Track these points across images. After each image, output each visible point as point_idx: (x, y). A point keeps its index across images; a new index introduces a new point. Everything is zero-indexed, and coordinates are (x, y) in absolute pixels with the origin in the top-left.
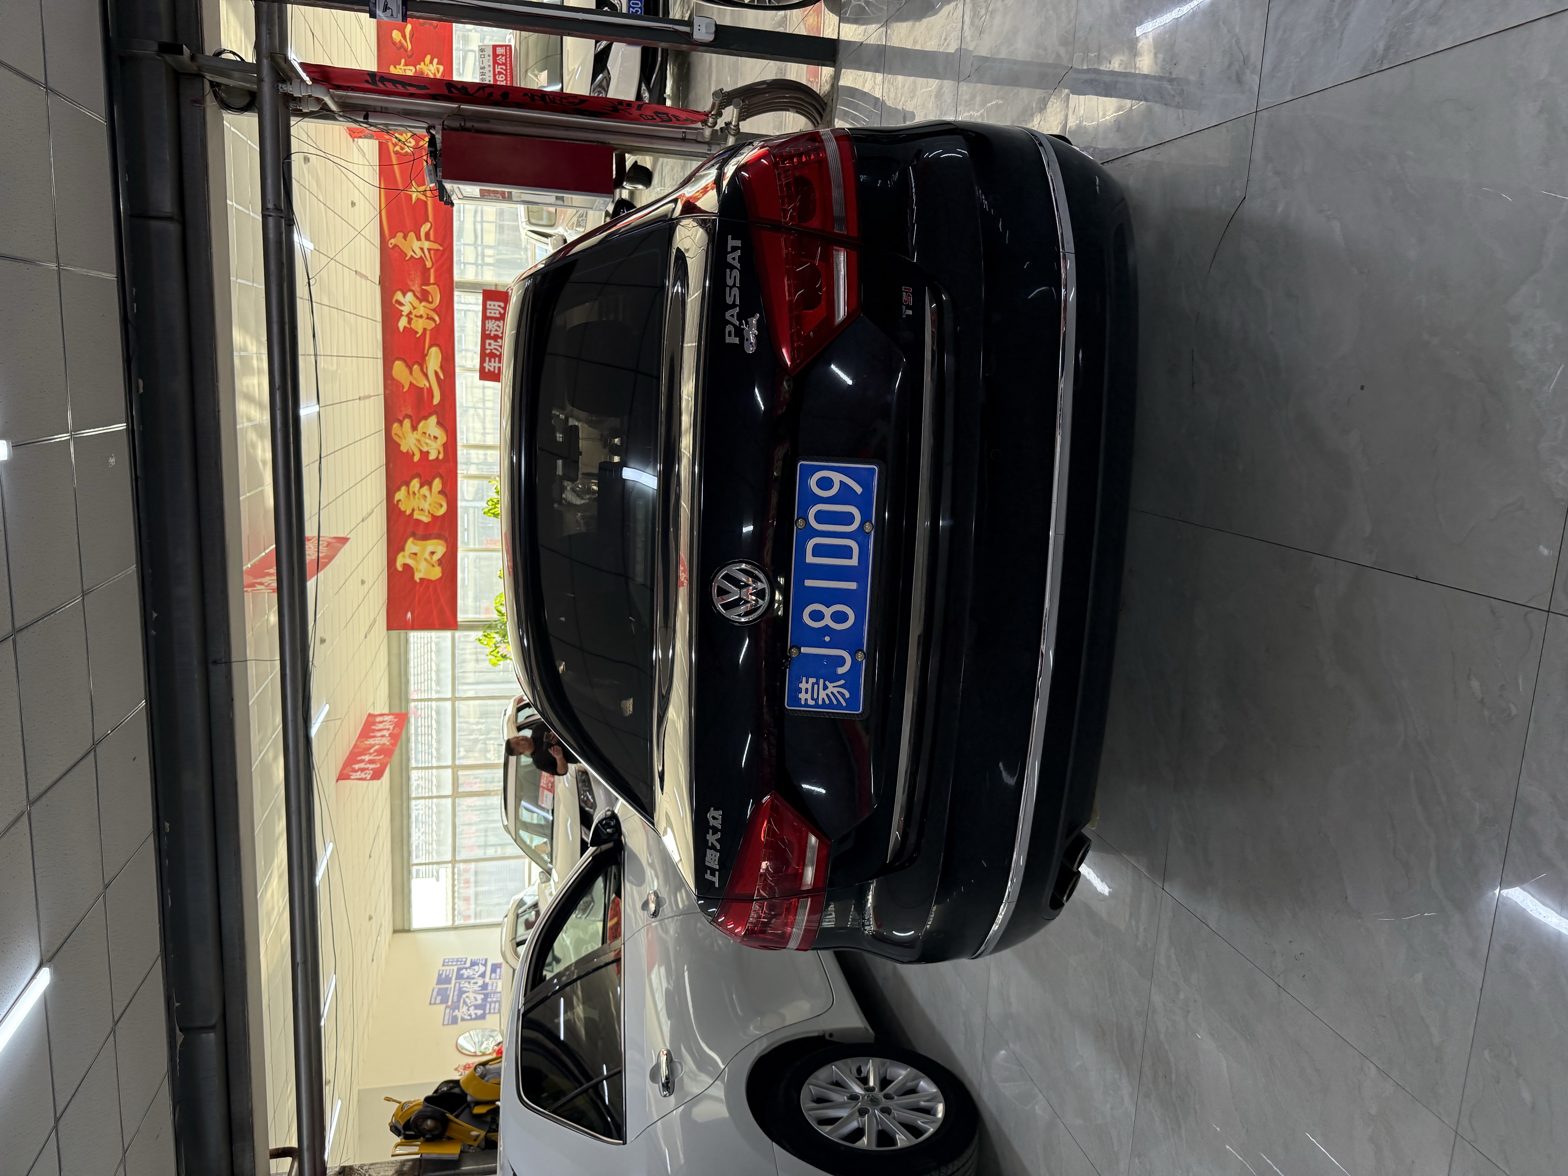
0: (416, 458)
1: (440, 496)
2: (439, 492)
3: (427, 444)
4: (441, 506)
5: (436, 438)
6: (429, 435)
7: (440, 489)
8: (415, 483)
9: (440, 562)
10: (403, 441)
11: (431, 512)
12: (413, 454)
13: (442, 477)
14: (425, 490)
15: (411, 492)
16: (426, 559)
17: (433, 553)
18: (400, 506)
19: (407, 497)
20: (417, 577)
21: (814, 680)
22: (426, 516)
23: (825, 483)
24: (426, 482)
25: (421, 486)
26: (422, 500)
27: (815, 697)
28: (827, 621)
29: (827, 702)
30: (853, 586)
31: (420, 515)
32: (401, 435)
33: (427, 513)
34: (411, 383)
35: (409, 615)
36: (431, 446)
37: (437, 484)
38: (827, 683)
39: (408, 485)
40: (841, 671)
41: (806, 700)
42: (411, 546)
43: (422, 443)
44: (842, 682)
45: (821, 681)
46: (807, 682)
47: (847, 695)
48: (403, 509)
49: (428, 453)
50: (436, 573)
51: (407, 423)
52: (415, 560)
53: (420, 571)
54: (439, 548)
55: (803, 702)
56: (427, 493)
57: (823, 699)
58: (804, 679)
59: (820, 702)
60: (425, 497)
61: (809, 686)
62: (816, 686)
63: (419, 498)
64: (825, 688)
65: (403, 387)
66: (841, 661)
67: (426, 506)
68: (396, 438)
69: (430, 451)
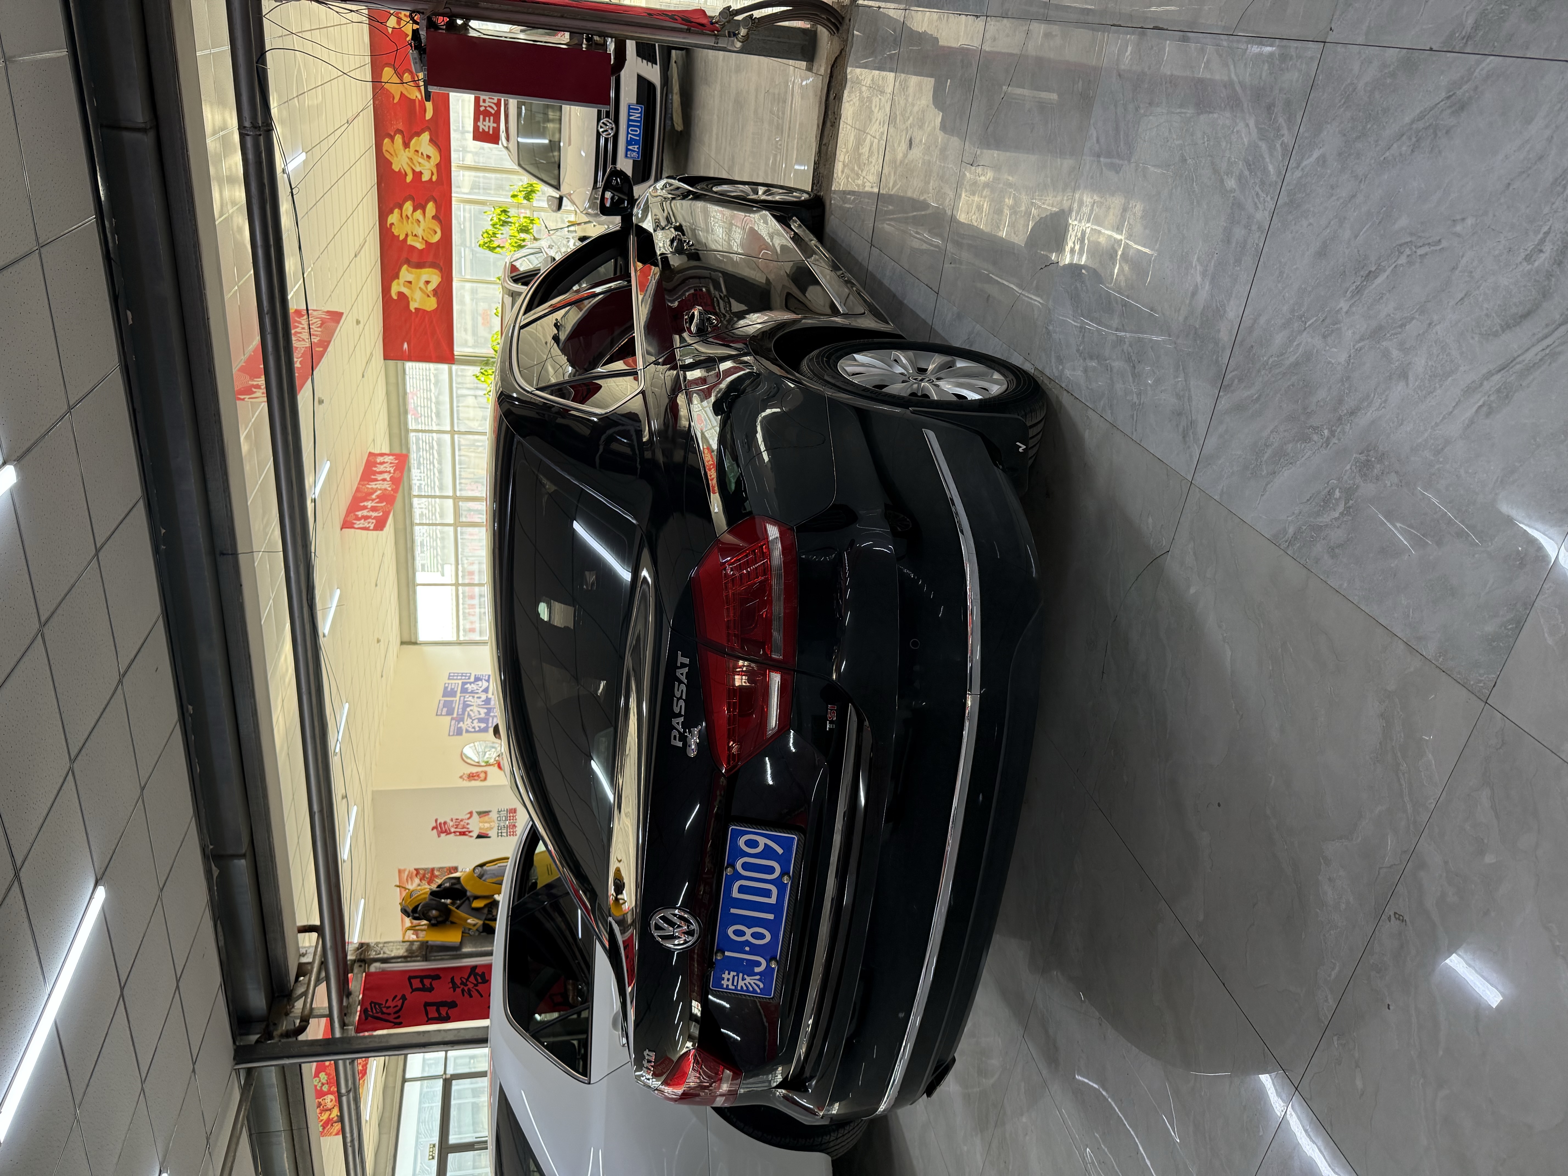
0: (409, 179)
1: (434, 221)
2: (433, 218)
3: (419, 163)
4: (436, 232)
5: (429, 157)
6: (422, 154)
7: (434, 214)
8: (408, 206)
9: (435, 292)
10: (395, 158)
11: (425, 238)
12: (406, 174)
13: (435, 202)
14: (418, 214)
15: (404, 216)
16: (420, 288)
17: (427, 282)
18: (393, 230)
19: (399, 220)
20: (413, 306)
21: (735, 974)
22: (421, 243)
23: (752, 844)
24: (420, 206)
25: (414, 210)
26: (416, 224)
27: (735, 984)
28: (748, 937)
29: (745, 988)
30: (771, 917)
31: (414, 241)
32: (392, 151)
33: (421, 240)
34: (401, 92)
35: (406, 346)
36: (425, 166)
37: (431, 208)
38: (745, 976)
39: (401, 208)
40: (757, 970)
41: (727, 986)
42: (406, 273)
43: (415, 162)
44: (758, 977)
45: (741, 975)
46: (729, 974)
47: (762, 986)
48: (396, 233)
49: (421, 173)
50: (431, 304)
51: (398, 139)
52: (410, 288)
53: (416, 301)
54: (433, 277)
55: (725, 986)
56: (421, 218)
57: (742, 987)
58: (727, 972)
59: (739, 988)
60: (418, 221)
61: (731, 977)
62: (736, 978)
63: (412, 223)
64: (743, 979)
65: (394, 99)
66: (758, 964)
67: (419, 231)
68: (387, 156)
69: (423, 171)
